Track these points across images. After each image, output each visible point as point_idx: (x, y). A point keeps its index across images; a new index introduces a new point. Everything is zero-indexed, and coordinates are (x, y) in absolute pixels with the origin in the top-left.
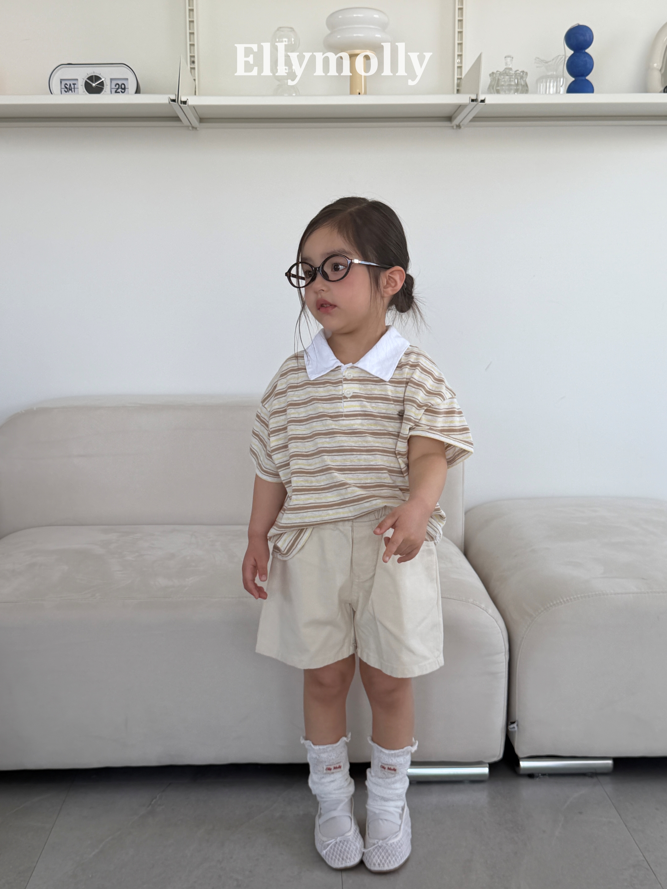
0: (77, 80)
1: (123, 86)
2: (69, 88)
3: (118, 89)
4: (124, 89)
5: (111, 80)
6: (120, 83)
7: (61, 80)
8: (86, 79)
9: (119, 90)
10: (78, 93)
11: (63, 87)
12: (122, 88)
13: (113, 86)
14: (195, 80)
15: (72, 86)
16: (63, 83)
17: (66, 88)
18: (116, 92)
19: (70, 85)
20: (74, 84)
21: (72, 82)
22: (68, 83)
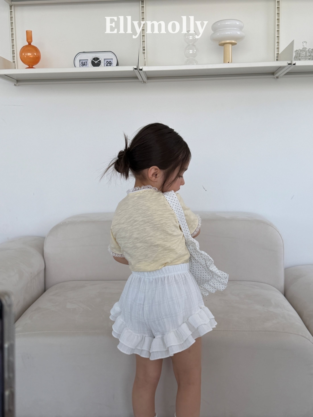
0: (88, 60)
2: (84, 64)
3: (108, 64)
4: (111, 64)
5: (104, 59)
6: (109, 61)
7: (80, 60)
8: (92, 59)
11: (81, 63)
13: (105, 63)
14: (145, 58)
20: (86, 62)
22: (83, 61)
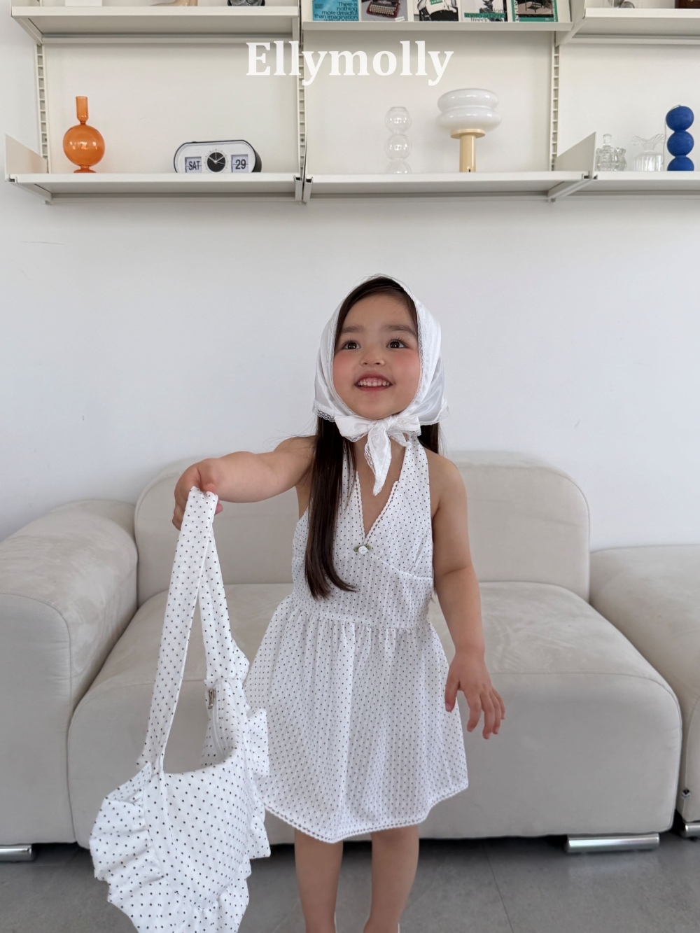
0: (200, 157)
1: (243, 162)
2: (192, 165)
3: (238, 165)
4: (245, 165)
5: (233, 156)
6: (241, 159)
7: (186, 159)
8: (208, 156)
9: (240, 166)
10: (201, 172)
11: (188, 164)
12: (242, 164)
13: (234, 162)
15: (196, 164)
16: (188, 161)
17: (191, 165)
18: (237, 168)
19: (194, 163)
20: (198, 162)
21: (196, 160)
22: (193, 160)
